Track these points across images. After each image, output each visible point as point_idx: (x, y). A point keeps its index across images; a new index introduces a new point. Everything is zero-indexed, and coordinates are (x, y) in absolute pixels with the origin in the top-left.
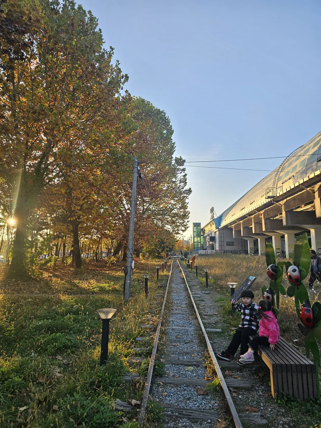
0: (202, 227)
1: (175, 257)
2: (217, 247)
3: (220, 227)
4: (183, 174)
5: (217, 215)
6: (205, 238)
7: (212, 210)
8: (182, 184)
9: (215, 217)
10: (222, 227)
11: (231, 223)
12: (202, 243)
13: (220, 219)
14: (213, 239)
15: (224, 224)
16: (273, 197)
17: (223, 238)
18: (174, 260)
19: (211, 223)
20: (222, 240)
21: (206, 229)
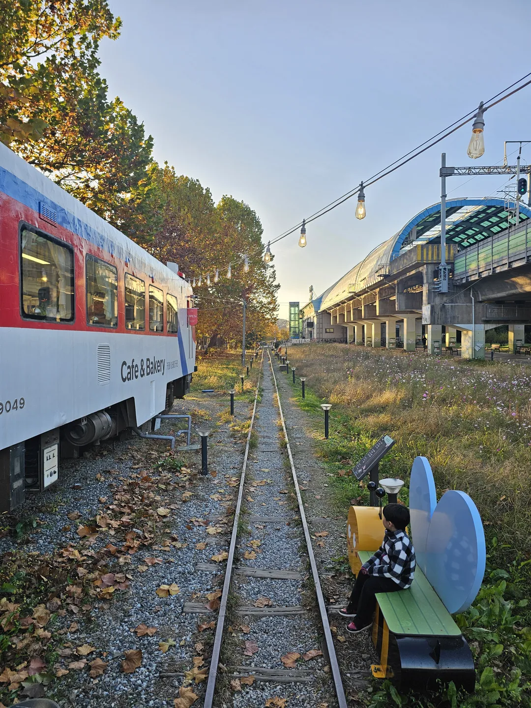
0: (301, 308)
1: (265, 347)
2: (315, 336)
3: (319, 311)
4: (272, 270)
5: (317, 295)
6: (303, 322)
7: (311, 290)
8: (271, 280)
9: (314, 299)
10: (322, 312)
11: (330, 308)
12: (301, 328)
13: (319, 301)
14: (310, 325)
15: (323, 307)
16: (354, 292)
17: (321, 325)
18: (264, 351)
19: (310, 305)
20: (321, 327)
21: (305, 310)
